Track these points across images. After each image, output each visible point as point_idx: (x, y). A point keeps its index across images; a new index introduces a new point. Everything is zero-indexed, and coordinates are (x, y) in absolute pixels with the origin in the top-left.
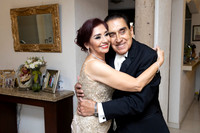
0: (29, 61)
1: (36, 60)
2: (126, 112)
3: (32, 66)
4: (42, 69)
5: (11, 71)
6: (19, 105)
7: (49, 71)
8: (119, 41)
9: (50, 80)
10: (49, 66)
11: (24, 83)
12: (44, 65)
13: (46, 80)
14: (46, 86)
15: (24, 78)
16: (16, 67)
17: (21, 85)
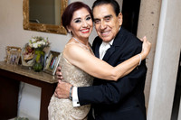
0: (33, 40)
1: (40, 39)
2: (101, 100)
3: (35, 45)
4: (45, 49)
5: (18, 49)
6: (22, 83)
7: (52, 52)
8: (103, 28)
9: (52, 61)
10: (53, 48)
11: (27, 61)
12: (47, 46)
13: (48, 61)
14: (47, 67)
15: (27, 57)
16: (22, 45)
17: (24, 63)
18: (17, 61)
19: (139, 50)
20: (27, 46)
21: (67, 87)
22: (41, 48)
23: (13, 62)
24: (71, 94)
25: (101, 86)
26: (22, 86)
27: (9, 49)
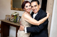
0: (14, 13)
1: (16, 13)
3: (14, 15)
5: (9, 16)
6: (10, 26)
7: (20, 17)
8: (34, 9)
9: (20, 19)
10: (20, 15)
11: (12, 19)
12: (18, 15)
14: (18, 21)
15: (12, 18)
16: (10, 15)
17: (11, 20)
18: (9, 19)
19: (46, 16)
20: (12, 15)
21: (23, 27)
22: (16, 15)
23: (8, 19)
24: (24, 29)
25: (34, 27)
26: (10, 27)
27: (6, 16)
